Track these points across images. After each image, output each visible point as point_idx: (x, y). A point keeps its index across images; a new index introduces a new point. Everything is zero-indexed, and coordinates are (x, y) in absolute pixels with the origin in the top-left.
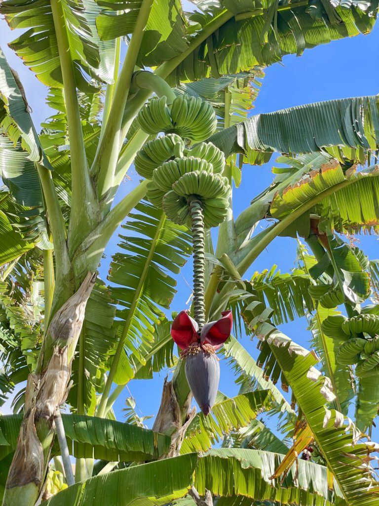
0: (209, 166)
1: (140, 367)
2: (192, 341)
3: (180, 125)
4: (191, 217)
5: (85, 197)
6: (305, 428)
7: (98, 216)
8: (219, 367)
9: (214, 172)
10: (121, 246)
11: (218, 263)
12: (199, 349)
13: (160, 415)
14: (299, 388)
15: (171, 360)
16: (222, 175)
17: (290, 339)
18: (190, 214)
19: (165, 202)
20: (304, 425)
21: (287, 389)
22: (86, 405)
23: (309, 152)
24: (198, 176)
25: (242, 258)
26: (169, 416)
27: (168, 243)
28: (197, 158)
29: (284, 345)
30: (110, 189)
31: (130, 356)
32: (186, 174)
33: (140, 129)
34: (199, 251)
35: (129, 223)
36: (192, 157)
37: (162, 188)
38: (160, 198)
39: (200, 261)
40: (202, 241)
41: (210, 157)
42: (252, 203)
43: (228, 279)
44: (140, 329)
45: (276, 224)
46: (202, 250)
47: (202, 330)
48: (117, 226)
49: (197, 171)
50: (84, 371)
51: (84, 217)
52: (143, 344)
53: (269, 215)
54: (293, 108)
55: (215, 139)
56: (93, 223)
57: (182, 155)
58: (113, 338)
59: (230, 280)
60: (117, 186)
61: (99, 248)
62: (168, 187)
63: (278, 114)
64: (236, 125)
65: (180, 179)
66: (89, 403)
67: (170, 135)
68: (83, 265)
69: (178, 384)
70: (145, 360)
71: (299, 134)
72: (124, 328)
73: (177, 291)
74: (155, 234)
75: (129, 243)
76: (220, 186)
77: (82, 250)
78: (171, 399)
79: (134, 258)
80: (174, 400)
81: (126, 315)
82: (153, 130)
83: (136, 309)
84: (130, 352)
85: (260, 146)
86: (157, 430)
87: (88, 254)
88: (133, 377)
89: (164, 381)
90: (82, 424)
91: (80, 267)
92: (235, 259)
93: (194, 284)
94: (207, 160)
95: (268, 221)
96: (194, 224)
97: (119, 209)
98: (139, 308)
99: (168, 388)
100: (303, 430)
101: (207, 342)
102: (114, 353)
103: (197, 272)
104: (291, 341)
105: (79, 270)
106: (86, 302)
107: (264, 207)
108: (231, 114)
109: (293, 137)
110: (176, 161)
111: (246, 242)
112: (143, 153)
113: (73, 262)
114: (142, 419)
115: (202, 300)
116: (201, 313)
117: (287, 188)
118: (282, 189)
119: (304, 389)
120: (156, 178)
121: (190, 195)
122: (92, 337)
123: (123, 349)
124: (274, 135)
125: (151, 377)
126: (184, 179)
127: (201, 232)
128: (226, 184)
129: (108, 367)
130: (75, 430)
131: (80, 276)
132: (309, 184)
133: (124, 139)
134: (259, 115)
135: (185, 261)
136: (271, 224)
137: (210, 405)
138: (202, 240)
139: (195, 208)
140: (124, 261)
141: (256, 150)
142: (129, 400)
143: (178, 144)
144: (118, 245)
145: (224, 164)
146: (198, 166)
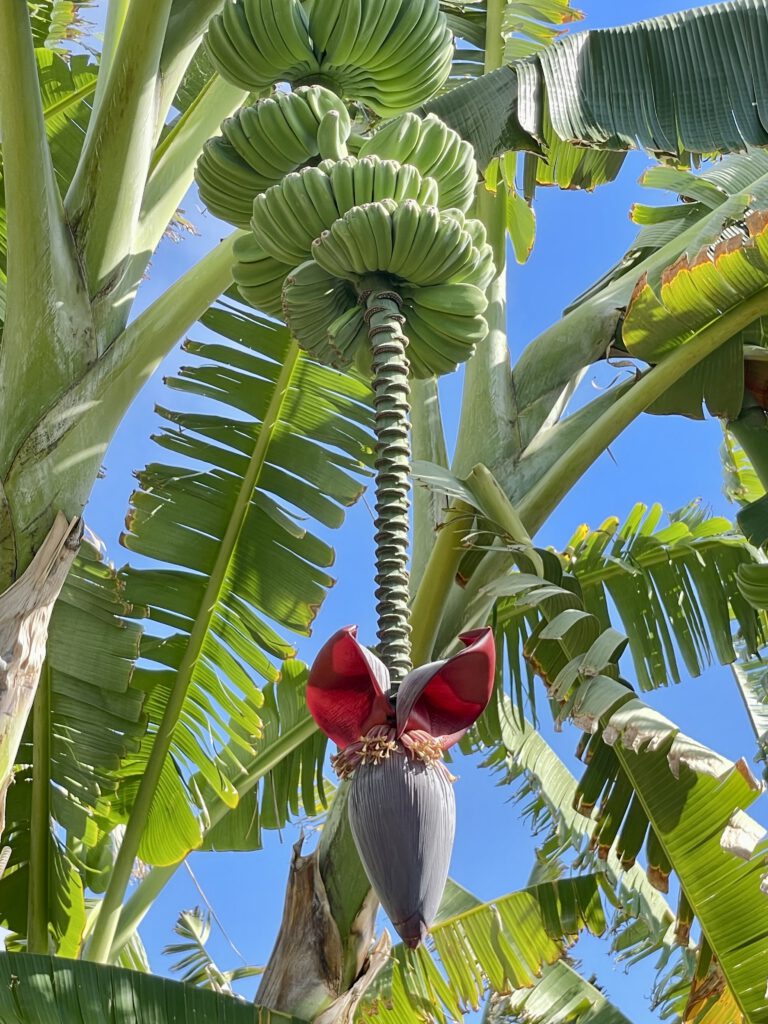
0: (425, 184)
1: (221, 814)
2: (369, 722)
3: (340, 60)
4: (369, 342)
5: (49, 282)
6: (719, 997)
7: (87, 344)
8: (452, 801)
9: (442, 206)
10: (165, 441)
11: (461, 494)
12: (392, 744)
13: (278, 956)
14: (700, 875)
15: (316, 794)
16: (466, 215)
17: (676, 727)
18: (365, 332)
19: (290, 295)
20: (715, 990)
21: (665, 881)
22: (55, 927)
23: (738, 146)
24: (392, 216)
25: (535, 480)
26: (306, 961)
27: (309, 433)
28: (390, 162)
29: (655, 746)
30: (124, 261)
31: (191, 780)
32: (355, 209)
33: (219, 76)
34: (392, 445)
35: (186, 371)
36: (375, 156)
37: (280, 254)
38: (276, 284)
39: (397, 478)
40: (401, 417)
41: (429, 157)
42: (567, 312)
43: (490, 544)
44: (218, 696)
45: (639, 376)
46: (401, 443)
47: (400, 689)
48: (146, 377)
49: (389, 201)
50: (47, 825)
51: (44, 348)
52: (233, 745)
53: (619, 349)
54: (691, 12)
55: (449, 108)
56: (71, 365)
57: (342, 150)
58: (136, 724)
59: (496, 547)
60: (146, 255)
61: (90, 444)
62: (300, 251)
63: (643, 31)
64: (515, 63)
65: (334, 225)
66: (63, 922)
67: (305, 89)
68: (40, 494)
69: (335, 861)
70: (235, 792)
71: (709, 93)
72: (172, 692)
73: (334, 581)
74: (267, 405)
75: (188, 433)
76: (458, 247)
77: (39, 448)
78: (314, 910)
79: (203, 478)
80: (322, 913)
81: (177, 653)
82: (255, 76)
83: (210, 637)
84: (189, 769)
85: (589, 130)
86: (270, 1003)
87: (57, 462)
88: (199, 842)
89: (292, 855)
90: (41, 980)
91: (33, 502)
92: (512, 482)
93: (377, 546)
94: (420, 166)
95: (615, 365)
96: (377, 365)
97: (152, 324)
98: (221, 635)
99: (305, 874)
100: (712, 1002)
101: (416, 726)
102: (139, 770)
103: (386, 511)
104: (678, 731)
105: (29, 510)
106: (51, 607)
107: (603, 323)
108: (507, 37)
109: (690, 102)
110: (323, 168)
111: (548, 430)
112: (224, 146)
113: (9, 485)
114: (227, 977)
115: (401, 596)
116: (399, 635)
117: (675, 265)
118: (660, 270)
119: (715, 877)
120: (264, 222)
121: (366, 276)
122: (70, 720)
123: (168, 758)
124: (631, 96)
125: (255, 844)
126: (347, 225)
127: (399, 388)
128: (478, 241)
129: (122, 813)
130: (17, 1001)
131: (33, 527)
132: (742, 252)
133: (168, 111)
134: (586, 35)
135: (360, 489)
136: (624, 375)
137: (426, 918)
138: (402, 412)
139: (383, 315)
140: (172, 487)
141: (575, 144)
142: (188, 918)
143: (331, 119)
144: (152, 437)
145: (473, 179)
146: (391, 184)
